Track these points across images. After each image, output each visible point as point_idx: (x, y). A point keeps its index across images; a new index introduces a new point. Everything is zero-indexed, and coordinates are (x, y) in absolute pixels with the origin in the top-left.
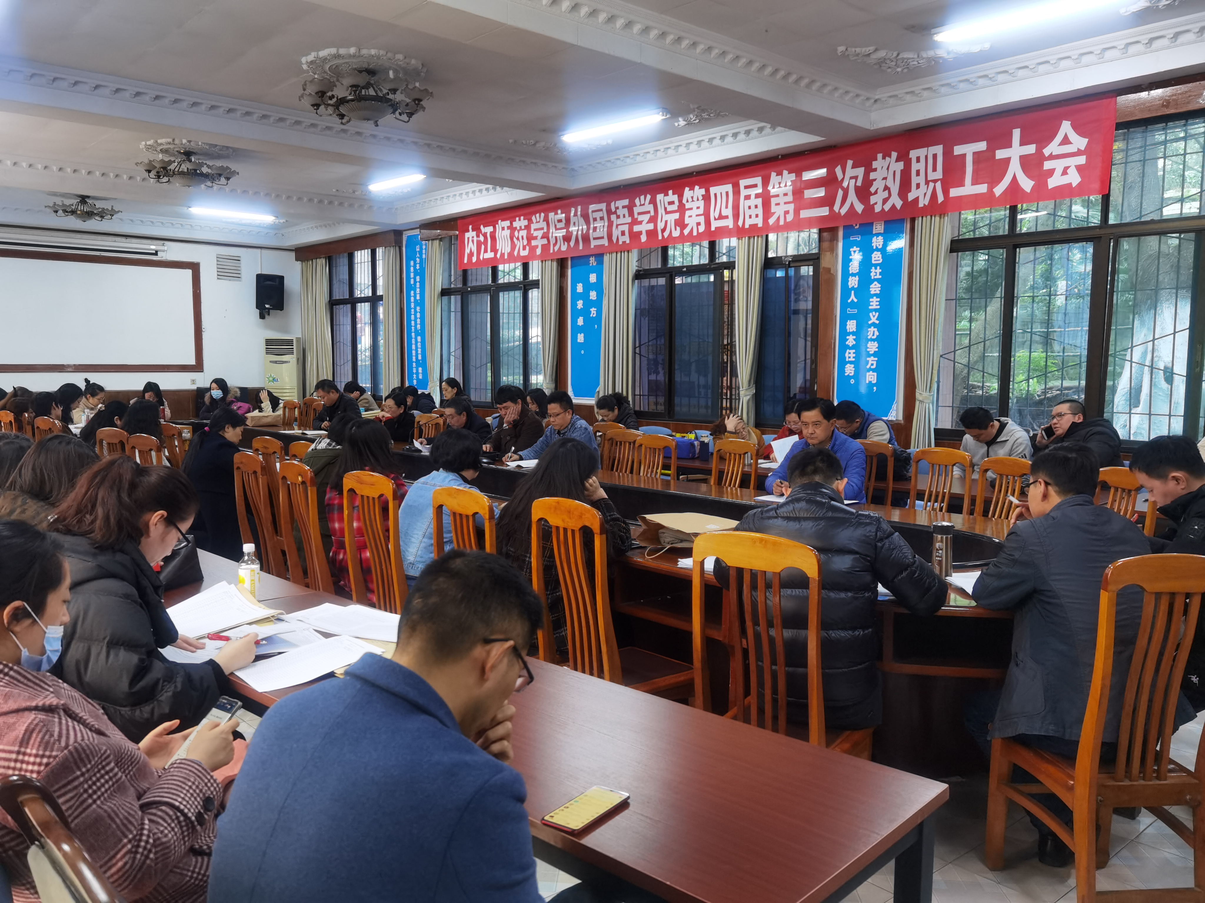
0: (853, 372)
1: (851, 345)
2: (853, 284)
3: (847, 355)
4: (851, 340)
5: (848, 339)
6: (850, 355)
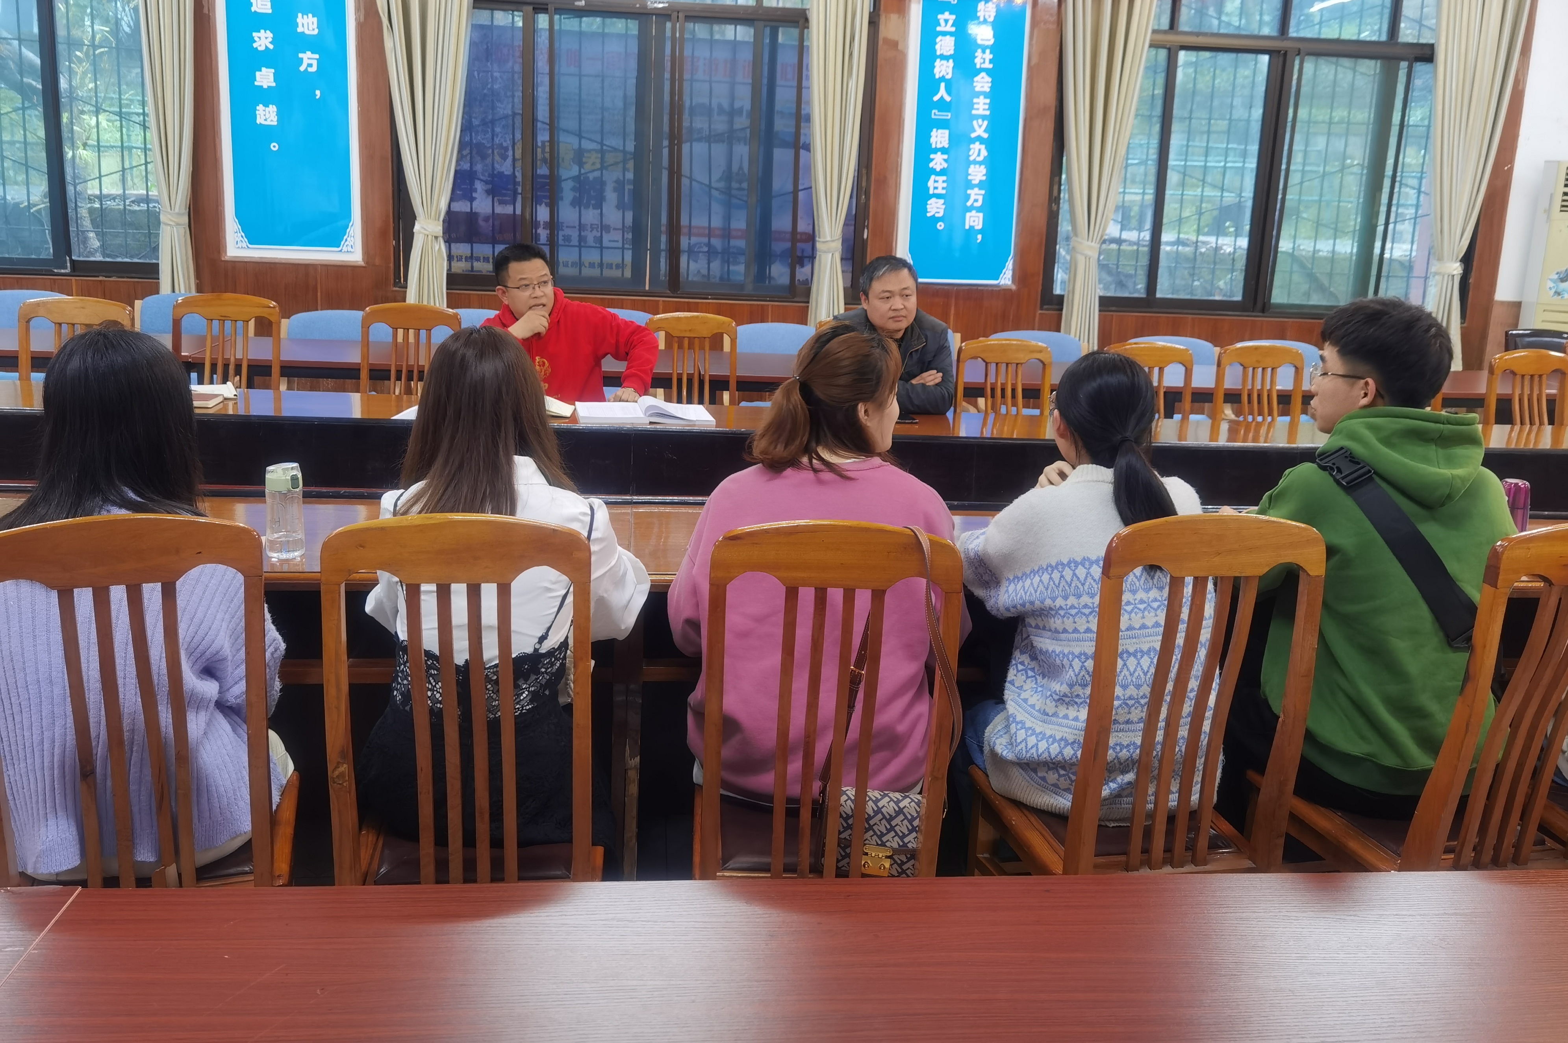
0: (942, 211)
1: (938, 168)
2: (943, 73)
3: (931, 184)
4: (938, 161)
5: (933, 159)
6: (936, 185)
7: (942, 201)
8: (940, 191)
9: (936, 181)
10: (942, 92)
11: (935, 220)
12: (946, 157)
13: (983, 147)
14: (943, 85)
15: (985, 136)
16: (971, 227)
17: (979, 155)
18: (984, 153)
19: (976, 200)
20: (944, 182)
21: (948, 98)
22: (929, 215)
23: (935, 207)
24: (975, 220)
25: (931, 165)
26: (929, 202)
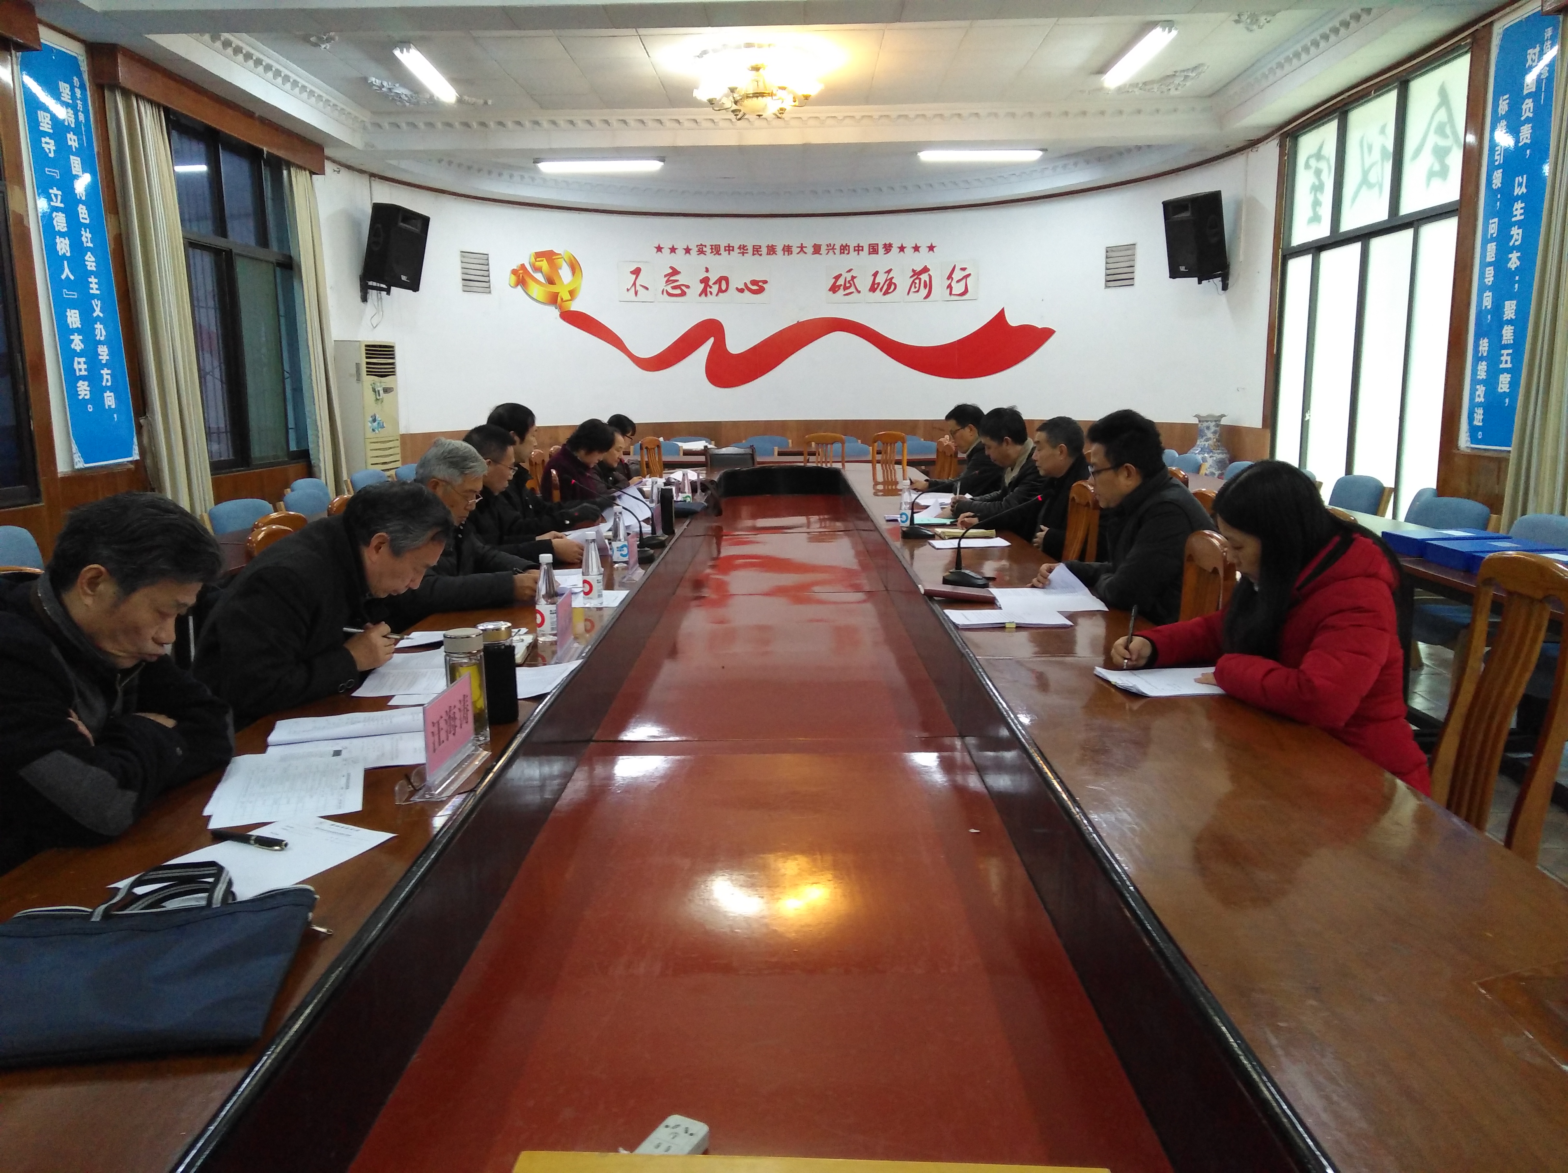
0: (88, 393)
1: (78, 349)
2: (64, 251)
3: (76, 366)
4: (77, 342)
5: (73, 340)
6: (80, 366)
7: (86, 383)
8: (84, 373)
9: (79, 363)
10: (67, 271)
11: (85, 402)
12: (81, 337)
13: (102, 326)
14: (66, 262)
15: (101, 315)
16: (109, 406)
17: (101, 336)
18: (104, 333)
19: (107, 381)
20: (85, 363)
21: (72, 278)
22: (80, 397)
23: (83, 389)
24: (110, 399)
25: (73, 346)
26: (78, 385)
